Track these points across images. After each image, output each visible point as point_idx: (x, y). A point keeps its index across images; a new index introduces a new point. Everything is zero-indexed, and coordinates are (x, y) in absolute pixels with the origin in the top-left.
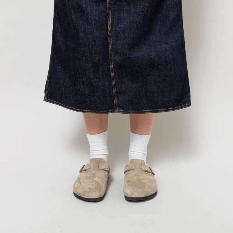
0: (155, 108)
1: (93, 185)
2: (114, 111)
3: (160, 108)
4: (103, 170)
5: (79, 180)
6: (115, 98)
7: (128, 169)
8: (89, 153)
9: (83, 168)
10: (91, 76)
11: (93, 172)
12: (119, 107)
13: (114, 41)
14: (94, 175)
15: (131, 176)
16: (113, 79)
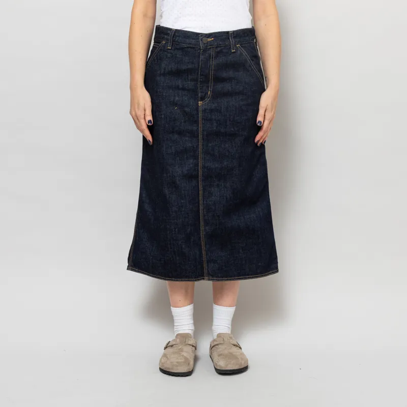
0: (243, 275)
1: (181, 359)
2: (204, 279)
3: (248, 275)
4: (190, 345)
5: (165, 355)
6: (205, 265)
7: (216, 343)
8: (173, 328)
9: (167, 344)
10: (183, 246)
11: (180, 347)
12: (209, 274)
13: (205, 213)
14: (181, 350)
15: (220, 350)
16: (203, 247)
